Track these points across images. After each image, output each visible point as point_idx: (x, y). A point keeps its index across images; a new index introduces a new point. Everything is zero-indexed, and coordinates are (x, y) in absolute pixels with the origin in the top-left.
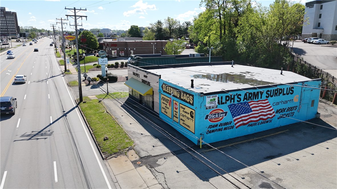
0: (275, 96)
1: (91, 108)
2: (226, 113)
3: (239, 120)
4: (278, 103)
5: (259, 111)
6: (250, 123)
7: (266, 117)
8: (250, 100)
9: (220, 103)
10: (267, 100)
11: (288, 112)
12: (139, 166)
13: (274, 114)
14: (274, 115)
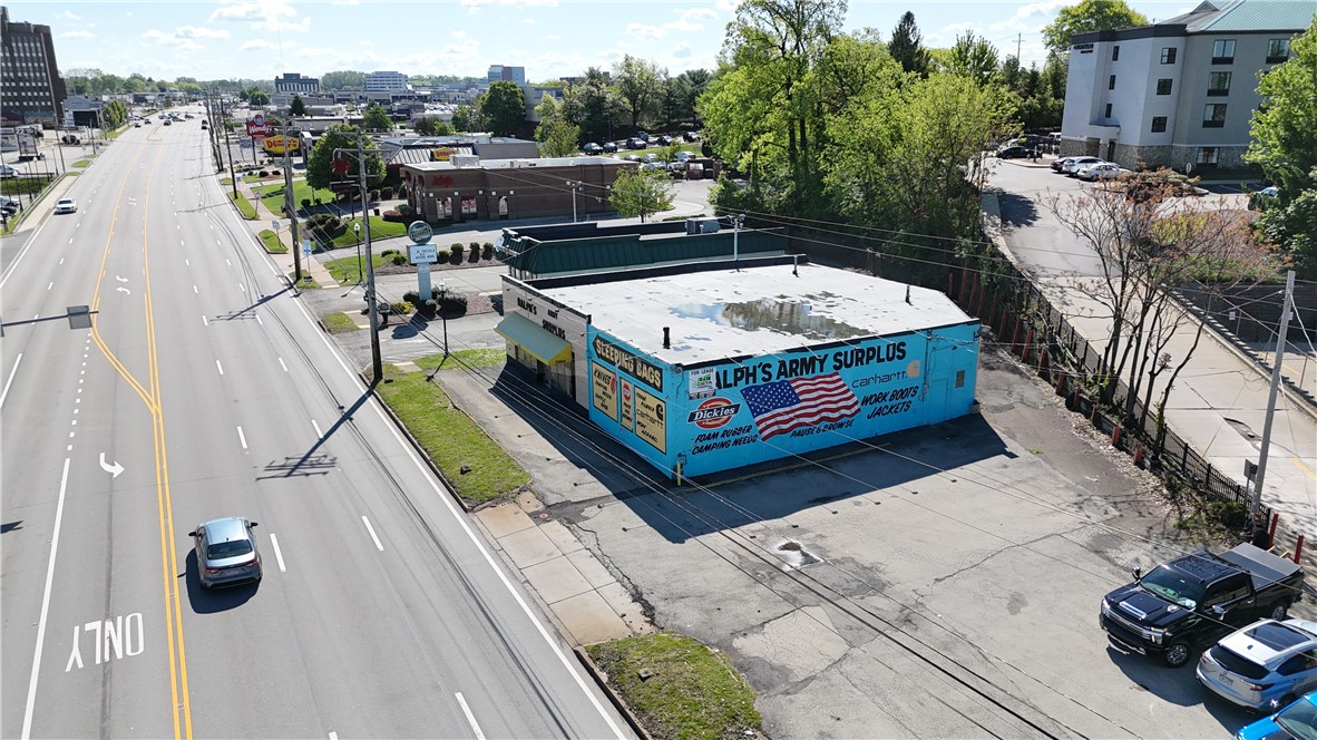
0: (857, 365)
1: (411, 398)
2: (737, 407)
3: (769, 422)
4: (866, 382)
5: (818, 402)
6: (797, 429)
7: (836, 415)
8: (794, 377)
9: (722, 383)
10: (837, 374)
11: (894, 402)
12: (546, 521)
13: (856, 407)
14: (859, 410)
